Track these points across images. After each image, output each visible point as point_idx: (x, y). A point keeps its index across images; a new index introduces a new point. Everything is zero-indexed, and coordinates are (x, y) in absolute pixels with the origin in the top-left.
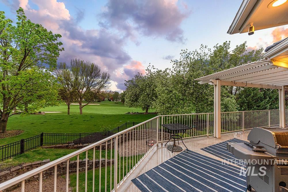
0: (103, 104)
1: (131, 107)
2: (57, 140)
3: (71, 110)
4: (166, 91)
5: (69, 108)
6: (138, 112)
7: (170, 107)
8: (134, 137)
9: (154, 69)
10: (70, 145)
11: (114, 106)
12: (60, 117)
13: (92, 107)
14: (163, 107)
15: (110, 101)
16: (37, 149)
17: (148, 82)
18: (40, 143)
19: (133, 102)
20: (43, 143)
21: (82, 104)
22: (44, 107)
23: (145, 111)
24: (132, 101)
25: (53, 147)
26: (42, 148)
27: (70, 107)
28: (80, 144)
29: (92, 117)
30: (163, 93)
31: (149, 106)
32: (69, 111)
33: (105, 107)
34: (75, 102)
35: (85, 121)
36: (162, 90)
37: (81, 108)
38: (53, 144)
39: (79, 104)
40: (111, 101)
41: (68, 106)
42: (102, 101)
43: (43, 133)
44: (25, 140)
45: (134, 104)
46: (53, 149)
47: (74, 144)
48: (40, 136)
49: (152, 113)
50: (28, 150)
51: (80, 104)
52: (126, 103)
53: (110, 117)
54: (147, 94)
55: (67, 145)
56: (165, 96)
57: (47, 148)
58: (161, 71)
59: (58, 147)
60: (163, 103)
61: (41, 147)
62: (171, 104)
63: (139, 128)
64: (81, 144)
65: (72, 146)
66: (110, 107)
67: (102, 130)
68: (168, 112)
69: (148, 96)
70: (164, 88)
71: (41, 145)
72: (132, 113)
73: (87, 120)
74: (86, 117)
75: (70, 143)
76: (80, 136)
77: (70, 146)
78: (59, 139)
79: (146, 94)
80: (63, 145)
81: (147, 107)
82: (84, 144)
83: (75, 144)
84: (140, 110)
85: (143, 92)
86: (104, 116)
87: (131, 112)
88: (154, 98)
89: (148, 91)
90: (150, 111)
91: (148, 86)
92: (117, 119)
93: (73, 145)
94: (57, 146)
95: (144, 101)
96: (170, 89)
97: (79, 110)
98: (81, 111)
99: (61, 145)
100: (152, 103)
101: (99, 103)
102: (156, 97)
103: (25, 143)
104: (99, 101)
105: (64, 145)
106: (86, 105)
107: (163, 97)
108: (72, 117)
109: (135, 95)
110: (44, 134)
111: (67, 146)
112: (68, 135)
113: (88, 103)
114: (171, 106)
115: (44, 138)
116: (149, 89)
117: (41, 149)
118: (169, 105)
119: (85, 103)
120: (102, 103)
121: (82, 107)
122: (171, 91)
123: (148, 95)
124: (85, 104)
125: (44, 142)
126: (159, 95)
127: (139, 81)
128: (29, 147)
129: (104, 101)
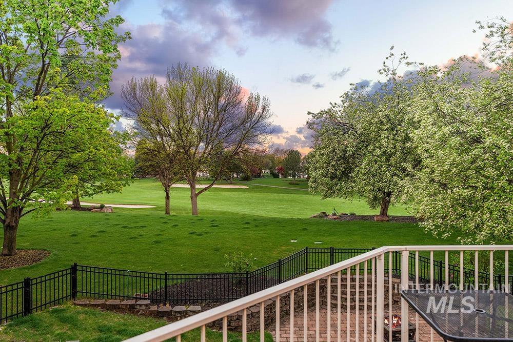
0: (257, 187)
1: (330, 196)
2: (114, 286)
3: (172, 202)
4: (455, 141)
5: (168, 197)
6: (353, 215)
7: (470, 200)
8: (334, 298)
9: (408, 64)
10: (141, 305)
11: (285, 191)
12: (138, 220)
13: (227, 194)
14: (444, 199)
15: (276, 176)
16: (62, 307)
17: (387, 112)
18: (69, 292)
19: (335, 181)
20: (76, 292)
21: (197, 186)
22: (92, 194)
23: (377, 211)
24: (332, 178)
25: (98, 305)
26: (75, 304)
27: (171, 194)
28: (165, 305)
29: (216, 222)
30: (443, 148)
31: (389, 194)
32: (169, 204)
33: (261, 195)
34: (181, 180)
35: (194, 236)
36: (437, 137)
37: (194, 197)
38: (100, 297)
39: (188, 186)
40: (278, 177)
41: (166, 191)
42: (255, 177)
43: (76, 265)
44: (34, 282)
45: (338, 187)
46: (97, 310)
47: (148, 302)
48: (69, 271)
49: (404, 218)
50: (41, 306)
51: (191, 187)
52: (313, 185)
53: (265, 225)
54: (385, 153)
55: (132, 302)
56: (448, 158)
57: (85, 305)
58: (434, 70)
59: (110, 305)
60: (444, 186)
61: (72, 301)
62: (476, 188)
63: (362, 270)
64: (168, 305)
65: (144, 307)
66: (276, 196)
67: (228, 267)
68: (465, 216)
69: (388, 160)
70: (446, 130)
71: (74, 295)
72: (335, 214)
73: (199, 231)
74: (199, 222)
75: (141, 299)
76: (166, 279)
77: (138, 307)
78: (118, 284)
79: (378, 152)
80: (122, 303)
81: (383, 199)
82: (177, 304)
83: (154, 301)
84: (360, 206)
85: (371, 147)
86: (247, 223)
87: (330, 213)
88: (409, 168)
89: (385, 144)
90: (397, 209)
91: (385, 127)
92: (283, 232)
93: (146, 305)
94: (107, 303)
95: (374, 176)
96: (472, 131)
97: (190, 202)
98: (194, 204)
99: (117, 302)
100: (400, 183)
101: (246, 182)
102: (418, 163)
103: (34, 287)
104: (246, 179)
105: (125, 302)
106: (206, 189)
107: (441, 162)
108: (165, 223)
109: (344, 158)
110: (78, 268)
111: (132, 307)
112: (135, 274)
113: (212, 185)
114: (478, 195)
115: (79, 278)
116: (391, 137)
117: (70, 308)
118: (466, 193)
119: (205, 184)
120: (255, 182)
121: (197, 195)
122: (477, 140)
123: (388, 156)
124: (204, 186)
125: (79, 289)
126: (427, 155)
127: (355, 112)
128: (48, 299)
129: (259, 176)
